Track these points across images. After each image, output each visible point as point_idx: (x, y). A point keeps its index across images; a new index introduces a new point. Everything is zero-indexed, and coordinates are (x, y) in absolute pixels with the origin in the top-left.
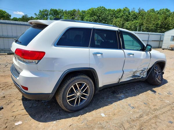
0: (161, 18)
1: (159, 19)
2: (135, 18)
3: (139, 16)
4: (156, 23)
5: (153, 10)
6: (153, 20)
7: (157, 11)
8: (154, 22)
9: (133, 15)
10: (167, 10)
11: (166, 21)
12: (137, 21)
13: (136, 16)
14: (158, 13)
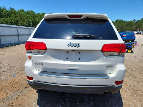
0: (31, 18)
1: (29, 18)
2: (8, 15)
3: (13, 14)
4: (28, 21)
5: (23, 10)
6: (25, 18)
7: (26, 12)
8: (26, 20)
9: (5, 12)
10: (32, 12)
11: (35, 20)
12: (11, 18)
13: (9, 14)
14: (27, 13)
